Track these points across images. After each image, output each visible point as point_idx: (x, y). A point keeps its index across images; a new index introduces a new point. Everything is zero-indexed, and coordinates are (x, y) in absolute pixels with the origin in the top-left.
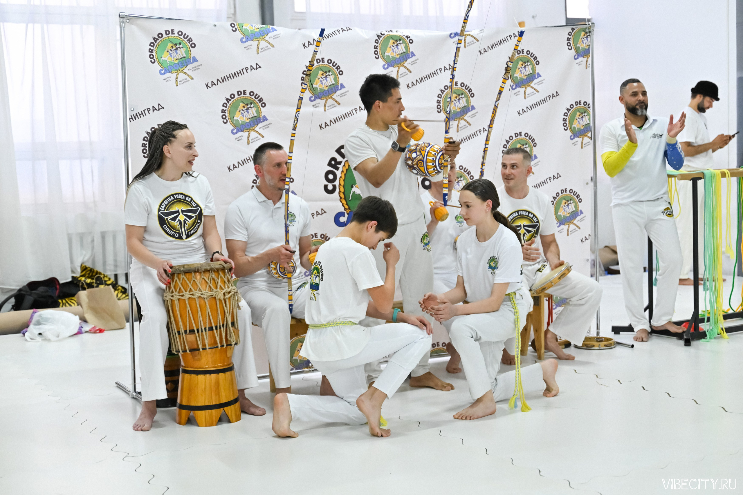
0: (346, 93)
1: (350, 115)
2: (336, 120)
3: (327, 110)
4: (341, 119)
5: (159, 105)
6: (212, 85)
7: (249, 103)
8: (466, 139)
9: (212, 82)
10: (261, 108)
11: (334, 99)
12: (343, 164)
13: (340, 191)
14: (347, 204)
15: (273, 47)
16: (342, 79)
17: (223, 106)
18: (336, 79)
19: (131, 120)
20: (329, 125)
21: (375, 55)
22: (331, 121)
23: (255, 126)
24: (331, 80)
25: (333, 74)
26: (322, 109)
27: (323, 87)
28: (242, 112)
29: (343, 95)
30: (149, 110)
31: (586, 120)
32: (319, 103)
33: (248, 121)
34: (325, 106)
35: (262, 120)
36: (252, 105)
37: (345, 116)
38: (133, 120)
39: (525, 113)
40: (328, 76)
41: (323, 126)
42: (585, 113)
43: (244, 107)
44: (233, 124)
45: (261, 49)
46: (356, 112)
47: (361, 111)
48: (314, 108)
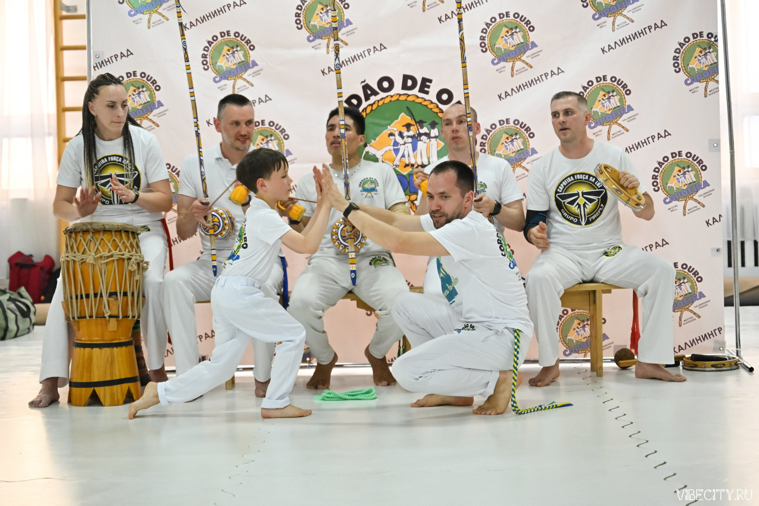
0: (355, 31)
1: (361, 57)
2: (342, 64)
3: (330, 52)
4: (349, 63)
5: (128, 50)
6: (191, 26)
7: (234, 46)
8: (527, 85)
9: (191, 22)
10: (250, 51)
16: (348, 14)
17: (204, 50)
19: (96, 68)
23: (243, 73)
26: (323, 51)
27: (323, 24)
28: (227, 56)
29: (349, 33)
30: (116, 56)
31: (711, 58)
32: (320, 44)
33: (234, 67)
34: (328, 47)
35: (251, 66)
36: (239, 49)
37: (354, 59)
38: (98, 69)
39: (611, 50)
40: (329, 11)
41: (326, 71)
42: (710, 48)
43: (229, 50)
44: (215, 71)
46: (369, 55)
47: (377, 52)
48: (313, 50)
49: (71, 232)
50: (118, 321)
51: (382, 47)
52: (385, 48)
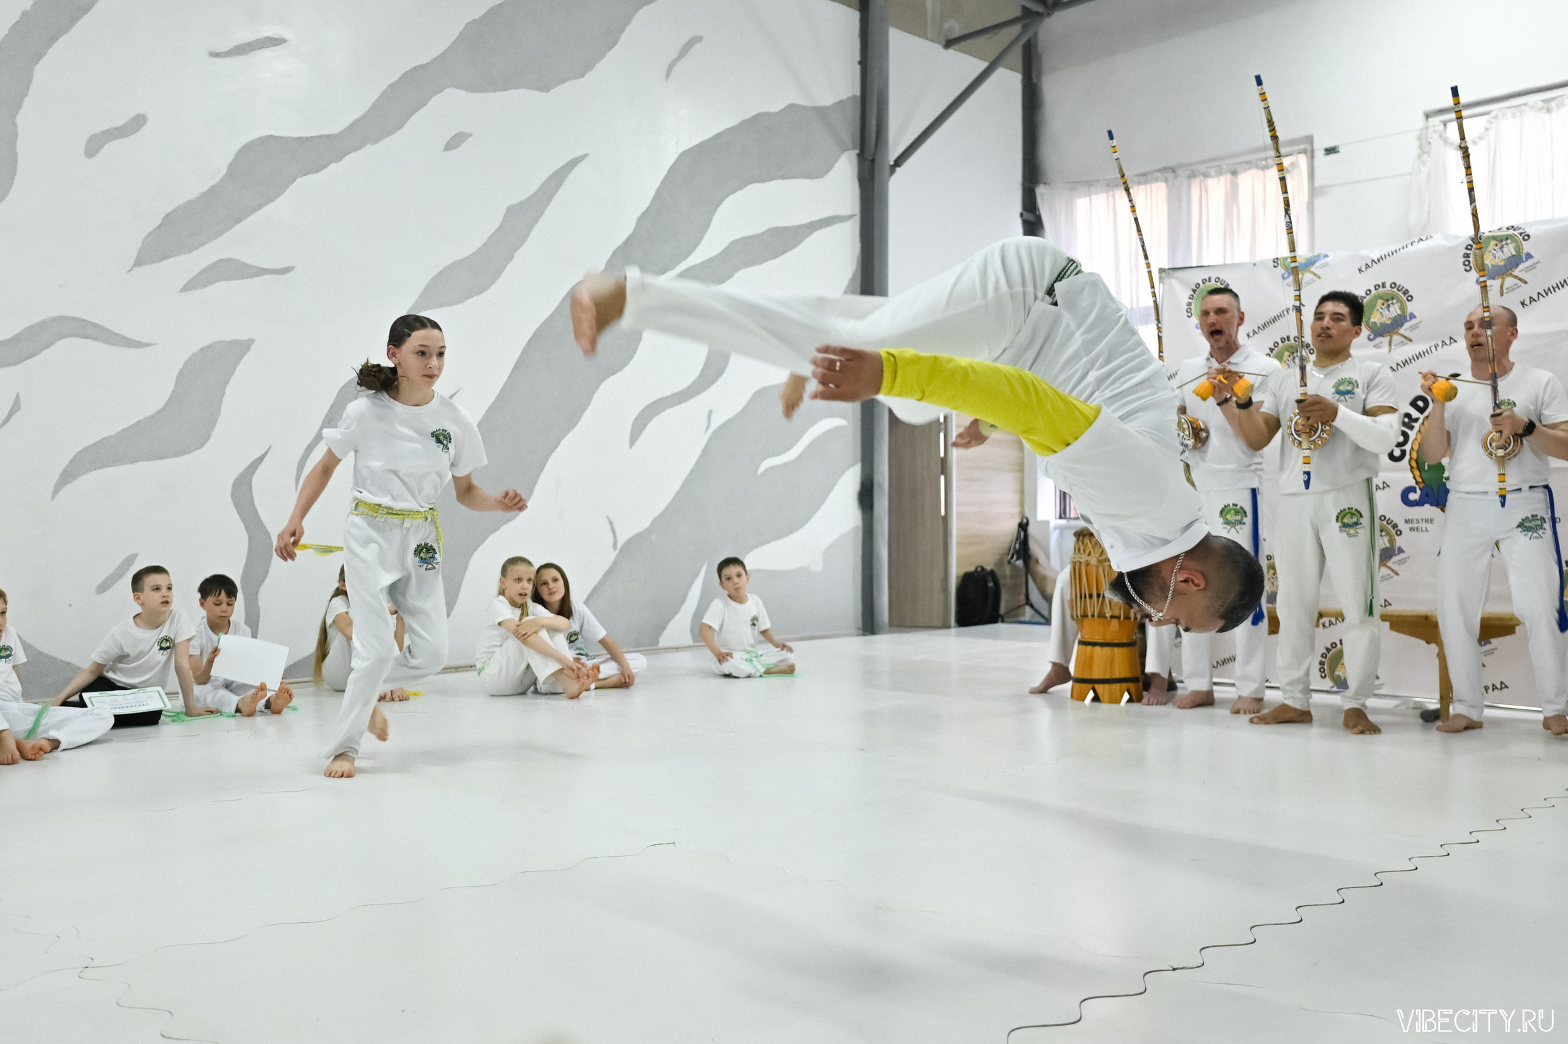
0: (1419, 325)
1: (1426, 354)
2: (1405, 363)
3: (1392, 350)
4: (1413, 361)
6: (1254, 334)
7: (1295, 351)
9: (1254, 330)
11: (1402, 335)
12: (1420, 421)
13: (1411, 458)
14: (1421, 476)
15: (1319, 278)
16: (1411, 307)
18: (1403, 308)
20: (1396, 369)
21: (1464, 267)
22: (1398, 364)
24: (1395, 310)
25: (1400, 301)
26: (1386, 348)
27: (1384, 319)
28: (1288, 362)
29: (1413, 328)
32: (1381, 342)
34: (1390, 345)
37: (1419, 356)
40: (1391, 305)
43: (1289, 356)
45: (1305, 283)
46: (1436, 350)
47: (1445, 347)
48: (1374, 350)
49: (1079, 536)
50: (1120, 622)
51: (1452, 341)
52: (1456, 341)
